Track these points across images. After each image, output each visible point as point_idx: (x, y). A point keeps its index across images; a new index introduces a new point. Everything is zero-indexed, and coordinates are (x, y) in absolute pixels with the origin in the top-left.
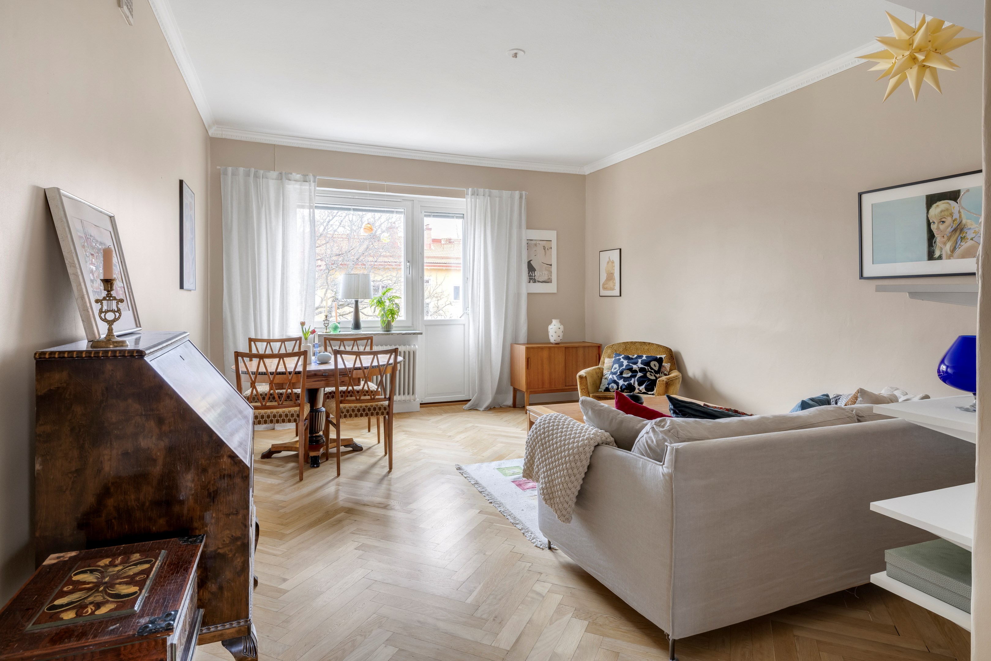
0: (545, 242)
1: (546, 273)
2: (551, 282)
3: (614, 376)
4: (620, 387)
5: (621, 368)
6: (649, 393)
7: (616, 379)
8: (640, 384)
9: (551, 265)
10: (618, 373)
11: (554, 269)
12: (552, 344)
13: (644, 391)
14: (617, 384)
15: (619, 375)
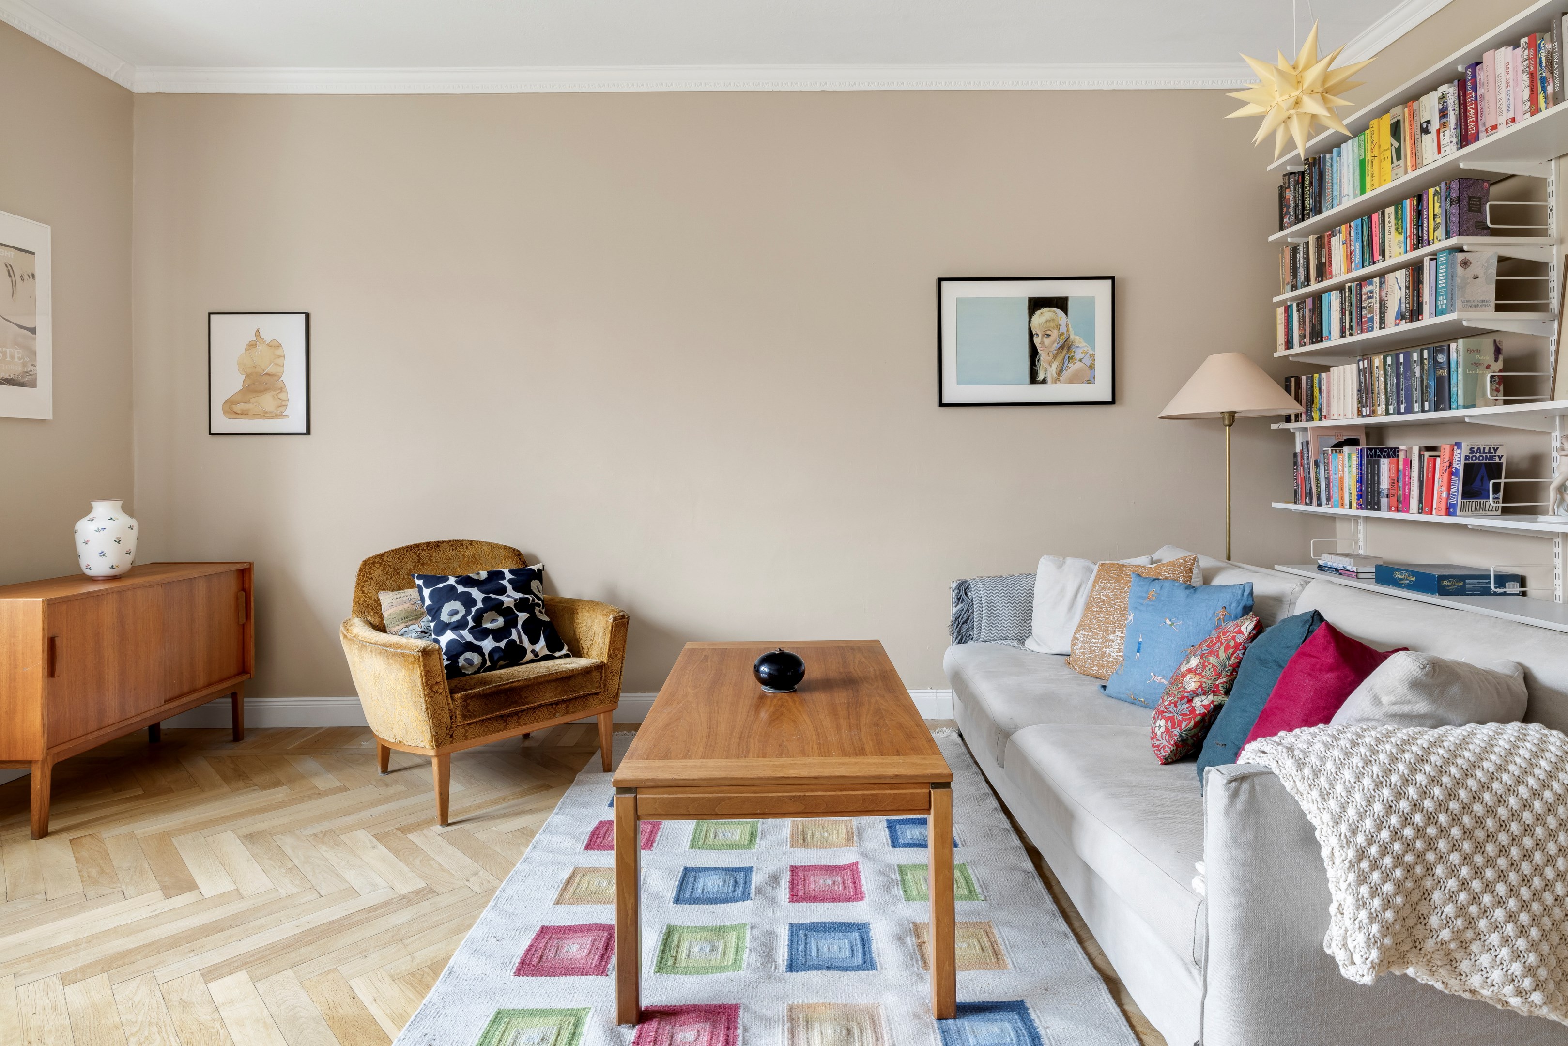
0: (12, 253)
1: (18, 353)
2: (33, 384)
3: (465, 633)
4: (487, 657)
5: (474, 610)
6: (557, 654)
7: (469, 638)
8: (534, 641)
9: (33, 331)
10: (471, 624)
11: (44, 343)
12: (93, 580)
13: (546, 652)
14: (478, 650)
15: (472, 628)
